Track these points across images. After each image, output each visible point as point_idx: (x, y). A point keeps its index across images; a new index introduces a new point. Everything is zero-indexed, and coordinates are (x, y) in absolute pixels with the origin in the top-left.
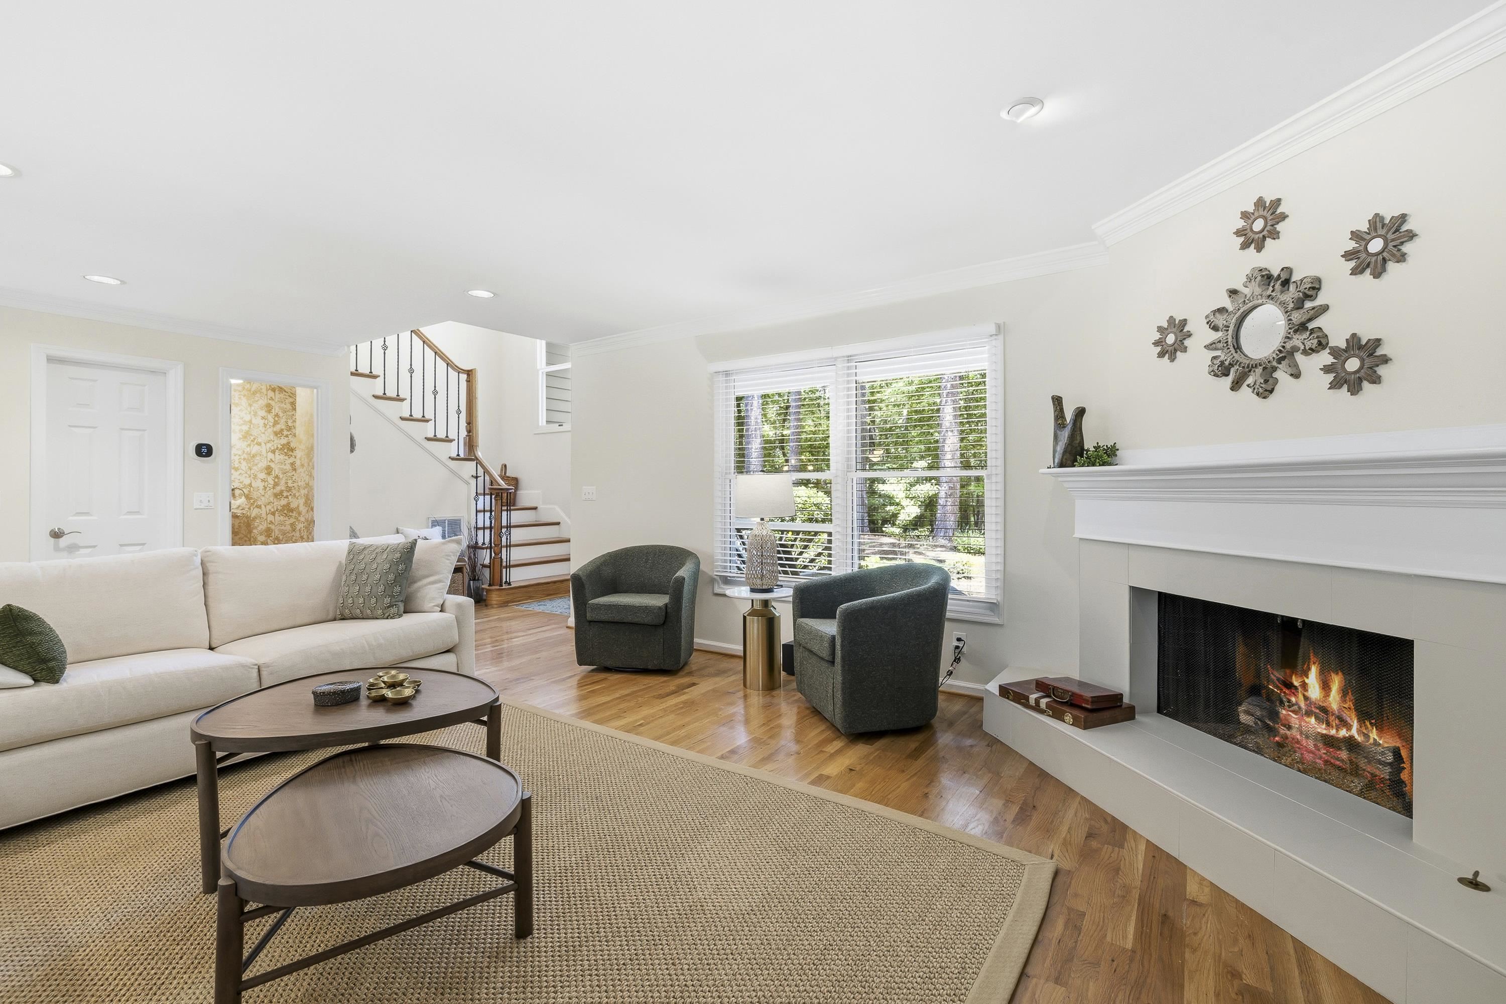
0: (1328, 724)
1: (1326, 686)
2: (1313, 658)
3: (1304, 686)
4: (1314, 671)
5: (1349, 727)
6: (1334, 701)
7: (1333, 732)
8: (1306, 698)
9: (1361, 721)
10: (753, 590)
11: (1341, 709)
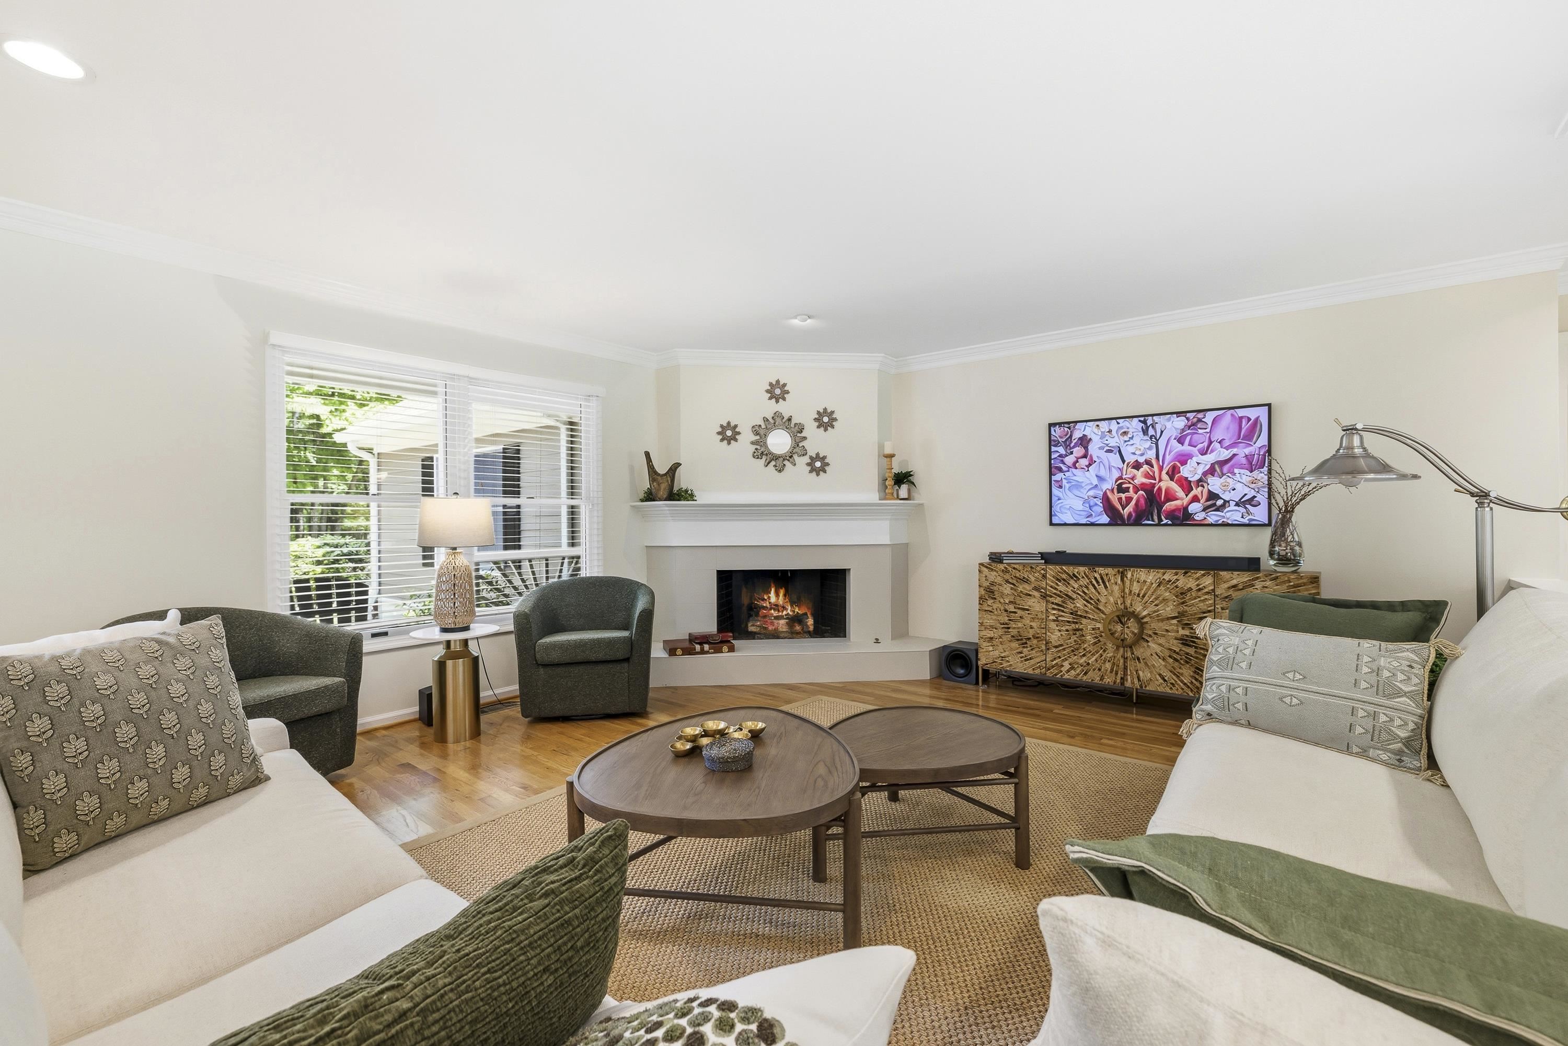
0: (779, 611)
1: (777, 595)
2: (772, 585)
3: (769, 598)
4: (773, 590)
5: (787, 609)
6: (781, 601)
7: (780, 614)
8: (770, 603)
9: (792, 606)
10: (445, 630)
11: (784, 603)
